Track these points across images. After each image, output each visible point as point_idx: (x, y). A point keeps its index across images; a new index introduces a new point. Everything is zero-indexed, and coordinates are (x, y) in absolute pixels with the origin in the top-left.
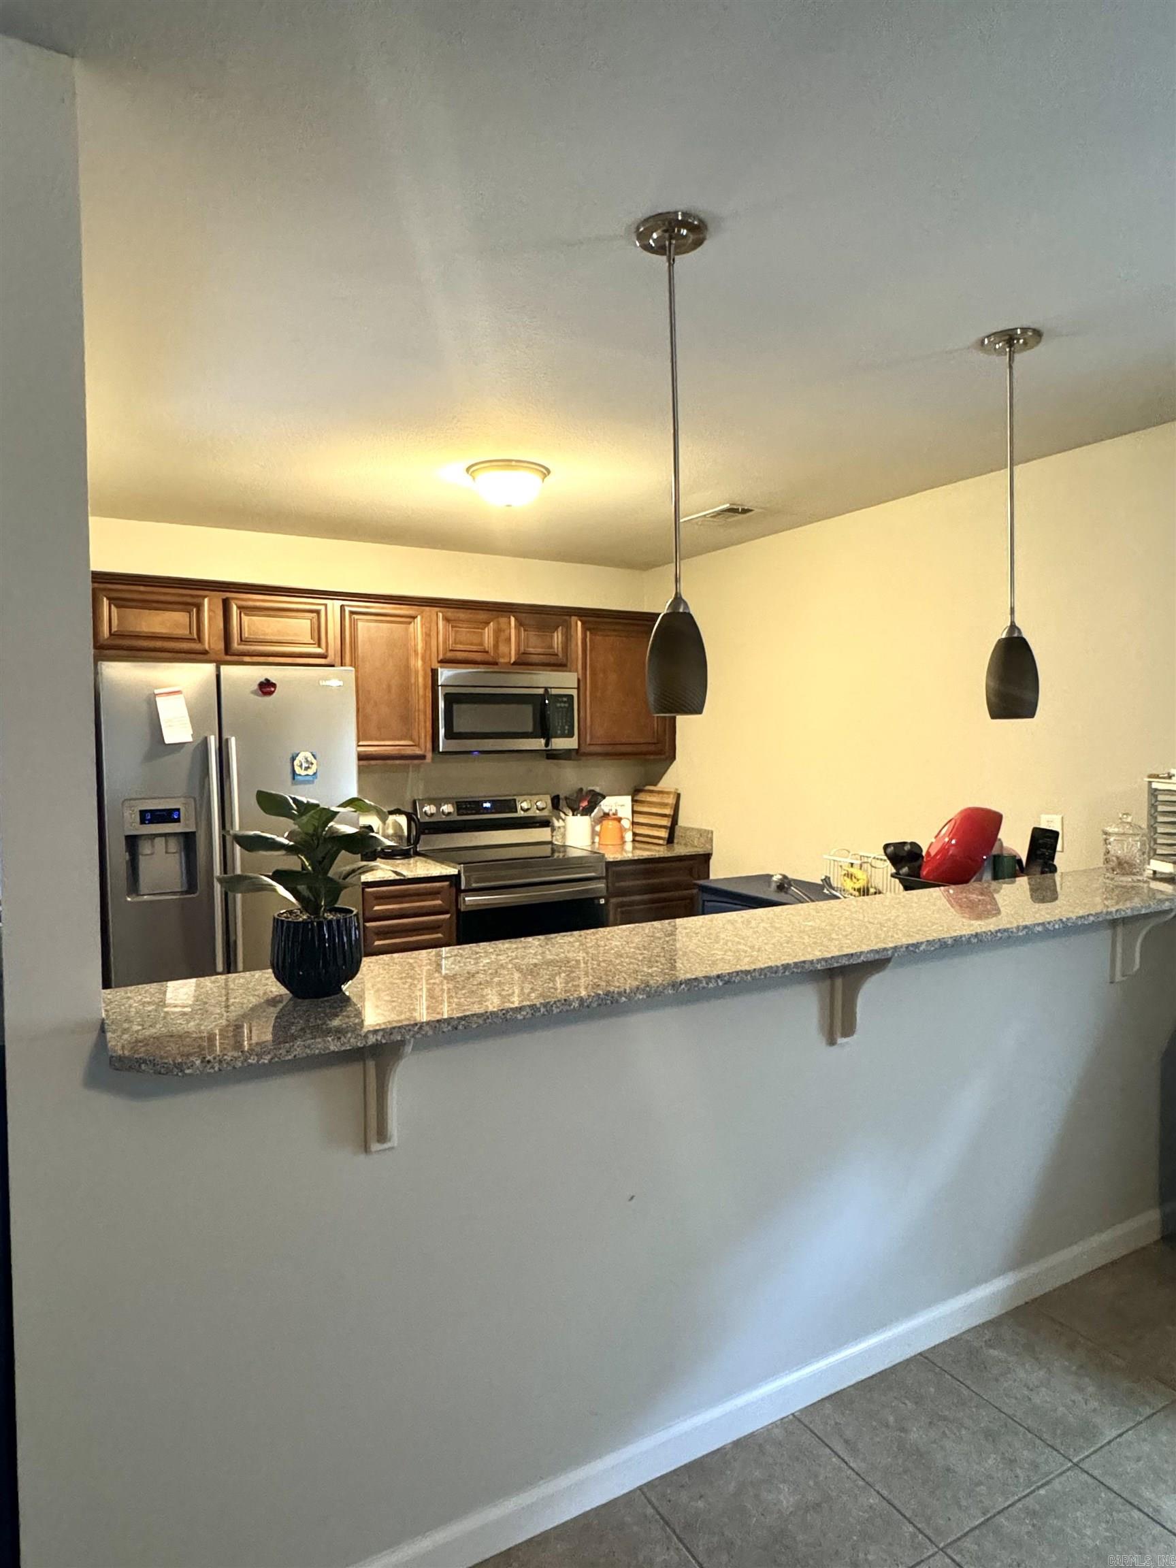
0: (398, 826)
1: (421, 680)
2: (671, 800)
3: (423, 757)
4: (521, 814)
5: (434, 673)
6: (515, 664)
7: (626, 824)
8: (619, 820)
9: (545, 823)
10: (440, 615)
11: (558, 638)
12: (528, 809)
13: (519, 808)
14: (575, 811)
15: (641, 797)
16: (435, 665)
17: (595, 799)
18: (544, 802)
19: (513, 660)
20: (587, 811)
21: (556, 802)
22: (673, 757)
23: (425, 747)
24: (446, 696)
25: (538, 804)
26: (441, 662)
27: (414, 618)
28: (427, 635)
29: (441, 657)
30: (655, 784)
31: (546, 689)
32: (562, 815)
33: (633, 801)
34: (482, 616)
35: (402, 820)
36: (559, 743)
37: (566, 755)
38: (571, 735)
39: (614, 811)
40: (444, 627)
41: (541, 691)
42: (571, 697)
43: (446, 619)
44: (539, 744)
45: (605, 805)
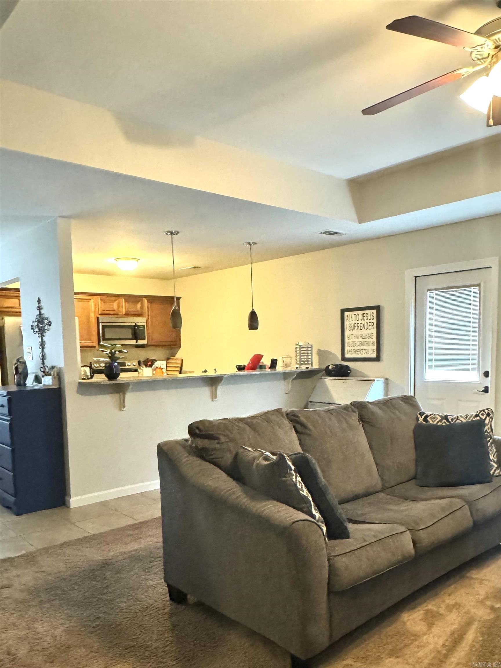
0: (85, 372)
1: (93, 320)
2: (180, 362)
3: (95, 347)
4: (127, 367)
5: (98, 318)
6: (124, 315)
7: (164, 370)
8: (162, 369)
9: (136, 370)
10: (99, 298)
11: (139, 305)
12: (130, 365)
13: (127, 365)
14: (146, 366)
15: (170, 361)
16: (98, 316)
17: (153, 362)
18: (136, 363)
19: (124, 313)
20: (151, 366)
21: (139, 363)
22: (180, 347)
23: (95, 344)
24: (103, 326)
25: (133, 363)
26: (100, 314)
27: (90, 299)
28: (95, 305)
29: (100, 313)
30: (174, 356)
31: (136, 323)
32: (141, 367)
33: (167, 363)
34: (113, 298)
35: (88, 369)
36: (140, 342)
37: (143, 346)
38: (144, 339)
39: (160, 366)
40: (101, 303)
41: (134, 324)
42: (144, 326)
43: (101, 300)
44: (133, 342)
45: (157, 364)
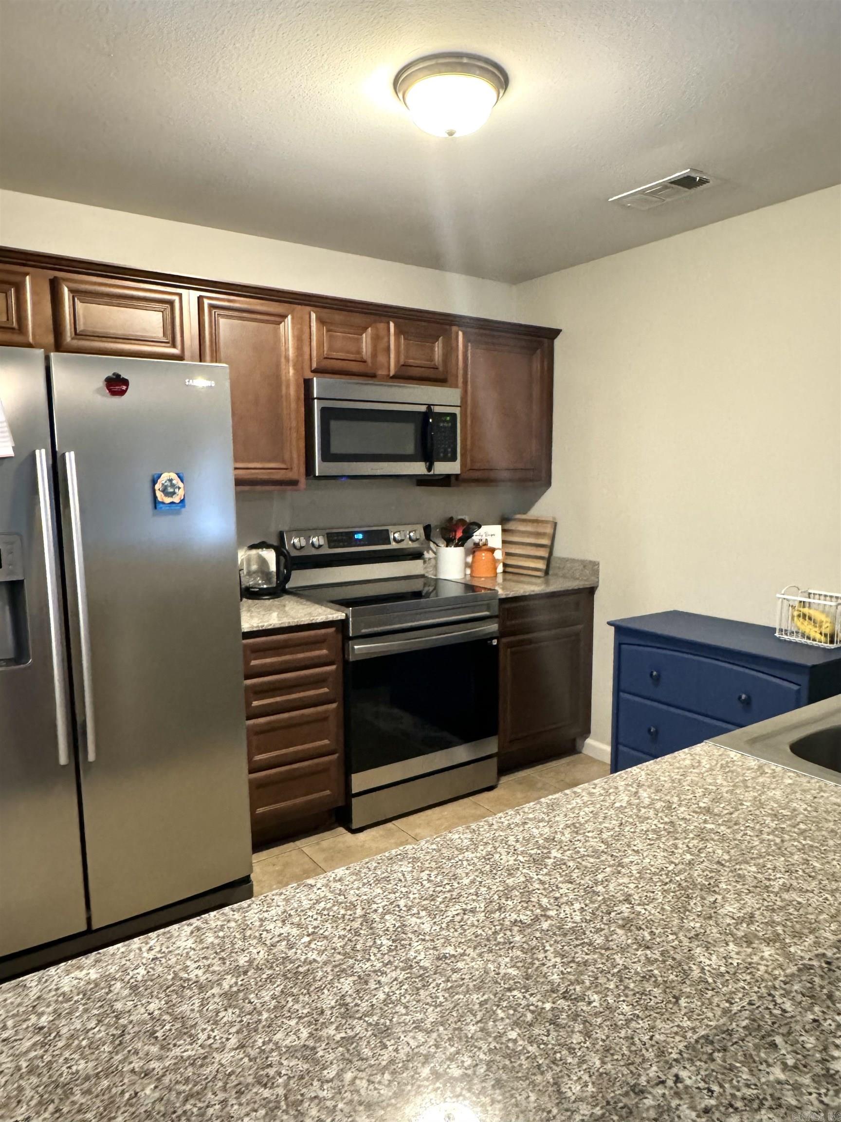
0: (263, 562)
1: (292, 391)
2: (549, 530)
3: (294, 483)
4: (394, 545)
5: (308, 383)
6: (395, 377)
7: (498, 555)
8: (492, 550)
9: (417, 555)
10: (313, 316)
11: (438, 348)
12: (402, 540)
13: (392, 540)
14: (449, 542)
15: (511, 526)
16: (308, 375)
17: (470, 528)
18: (418, 532)
19: (392, 373)
20: (461, 543)
21: (427, 529)
22: (548, 484)
23: (298, 471)
24: (323, 410)
25: (412, 534)
26: (315, 371)
27: (284, 317)
28: (299, 339)
29: (314, 365)
30: (526, 510)
31: (429, 406)
32: (432, 545)
33: (504, 531)
34: (358, 319)
35: (270, 556)
36: (442, 468)
37: (446, 481)
38: (454, 459)
39: (484, 541)
40: (318, 329)
41: (423, 409)
42: (454, 416)
43: (320, 320)
44: (418, 468)
45: (478, 536)
